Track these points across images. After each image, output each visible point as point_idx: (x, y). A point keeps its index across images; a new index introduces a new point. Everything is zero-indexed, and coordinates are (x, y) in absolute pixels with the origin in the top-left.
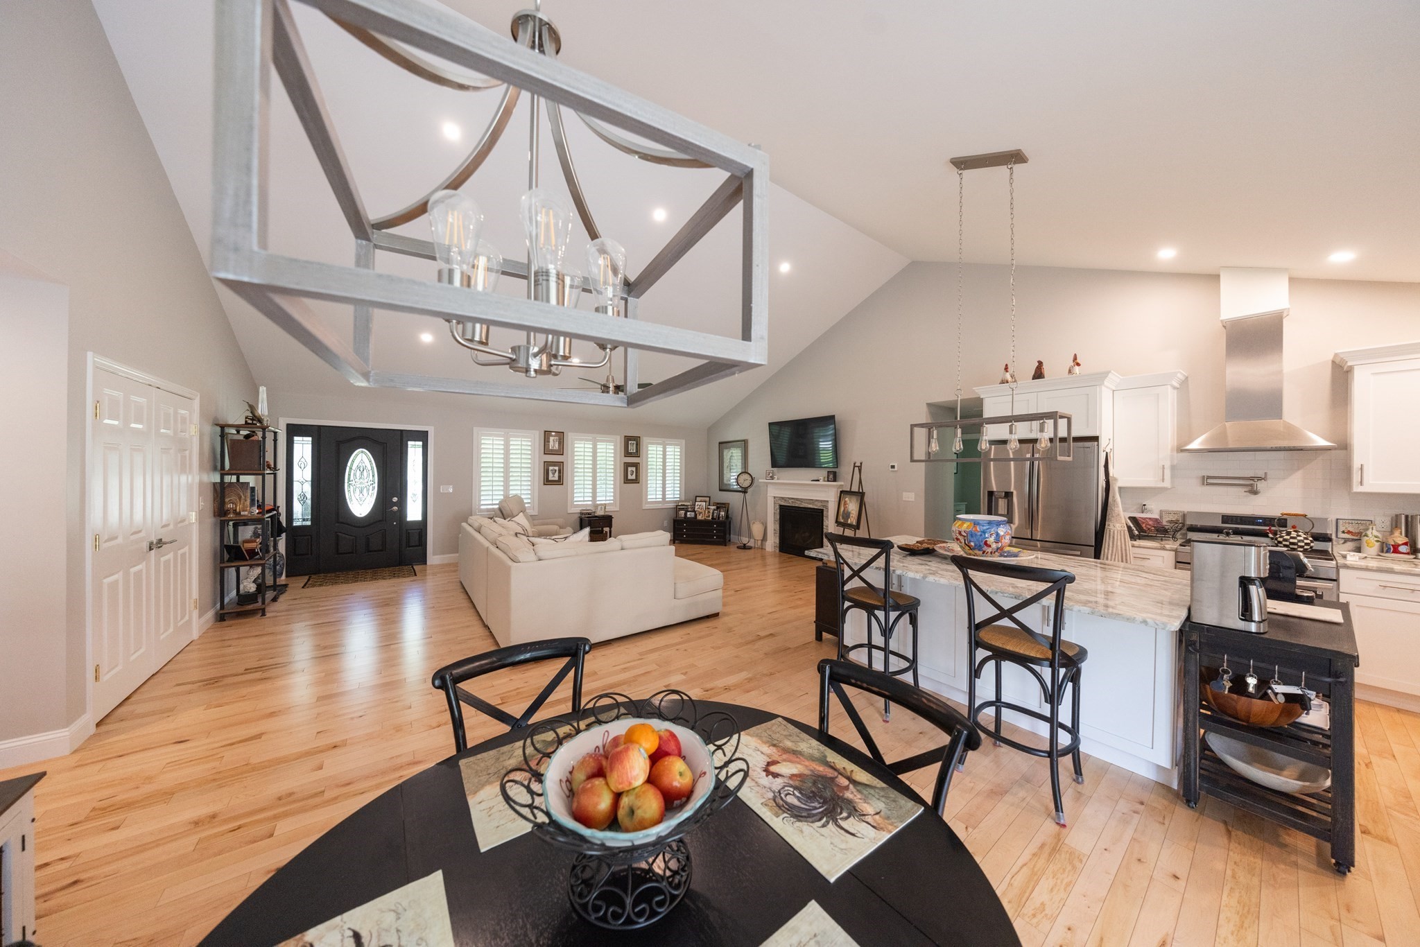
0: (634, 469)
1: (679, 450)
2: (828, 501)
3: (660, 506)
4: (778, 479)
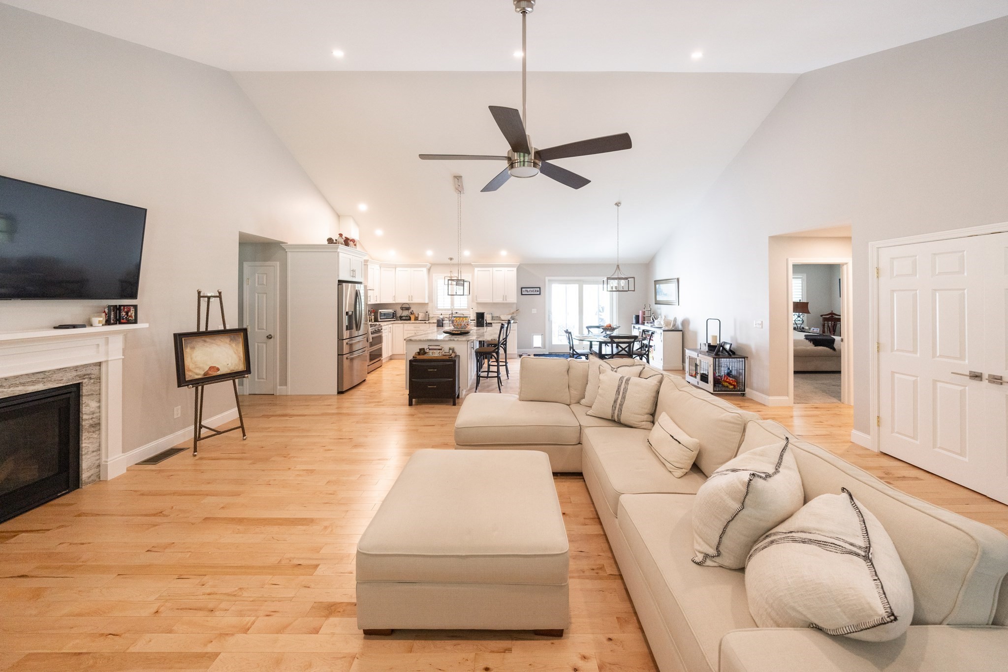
2: (99, 364)
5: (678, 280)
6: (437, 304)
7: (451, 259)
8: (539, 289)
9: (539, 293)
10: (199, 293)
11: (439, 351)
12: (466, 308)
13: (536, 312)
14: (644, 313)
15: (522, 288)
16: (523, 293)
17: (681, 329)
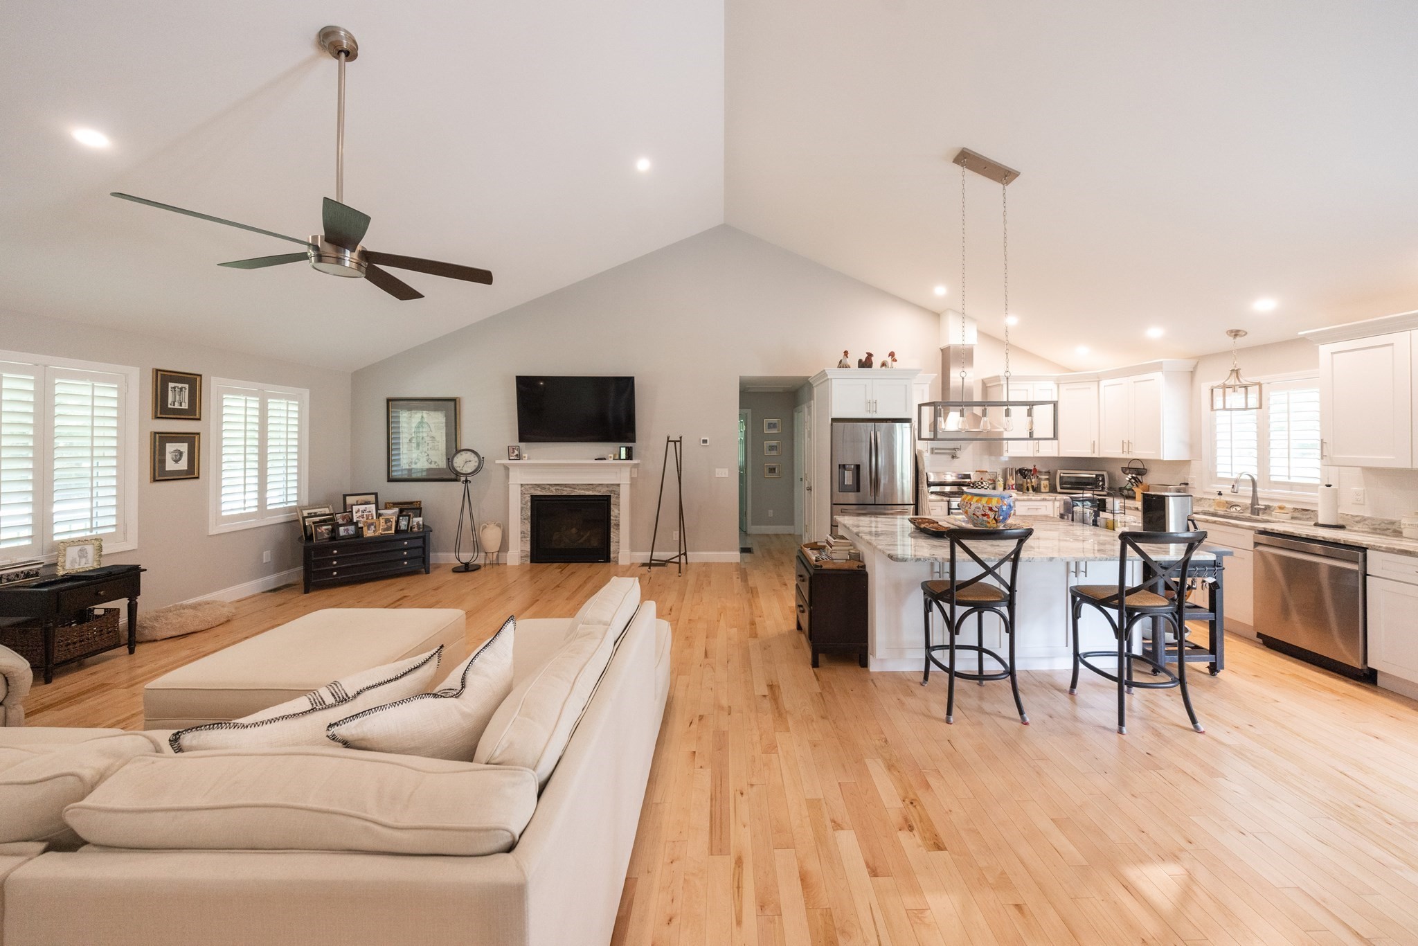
0: (184, 447)
1: (296, 408)
2: (619, 485)
3: (254, 523)
4: (529, 459)
6: (1214, 465)
7: (1236, 334)
10: (668, 438)
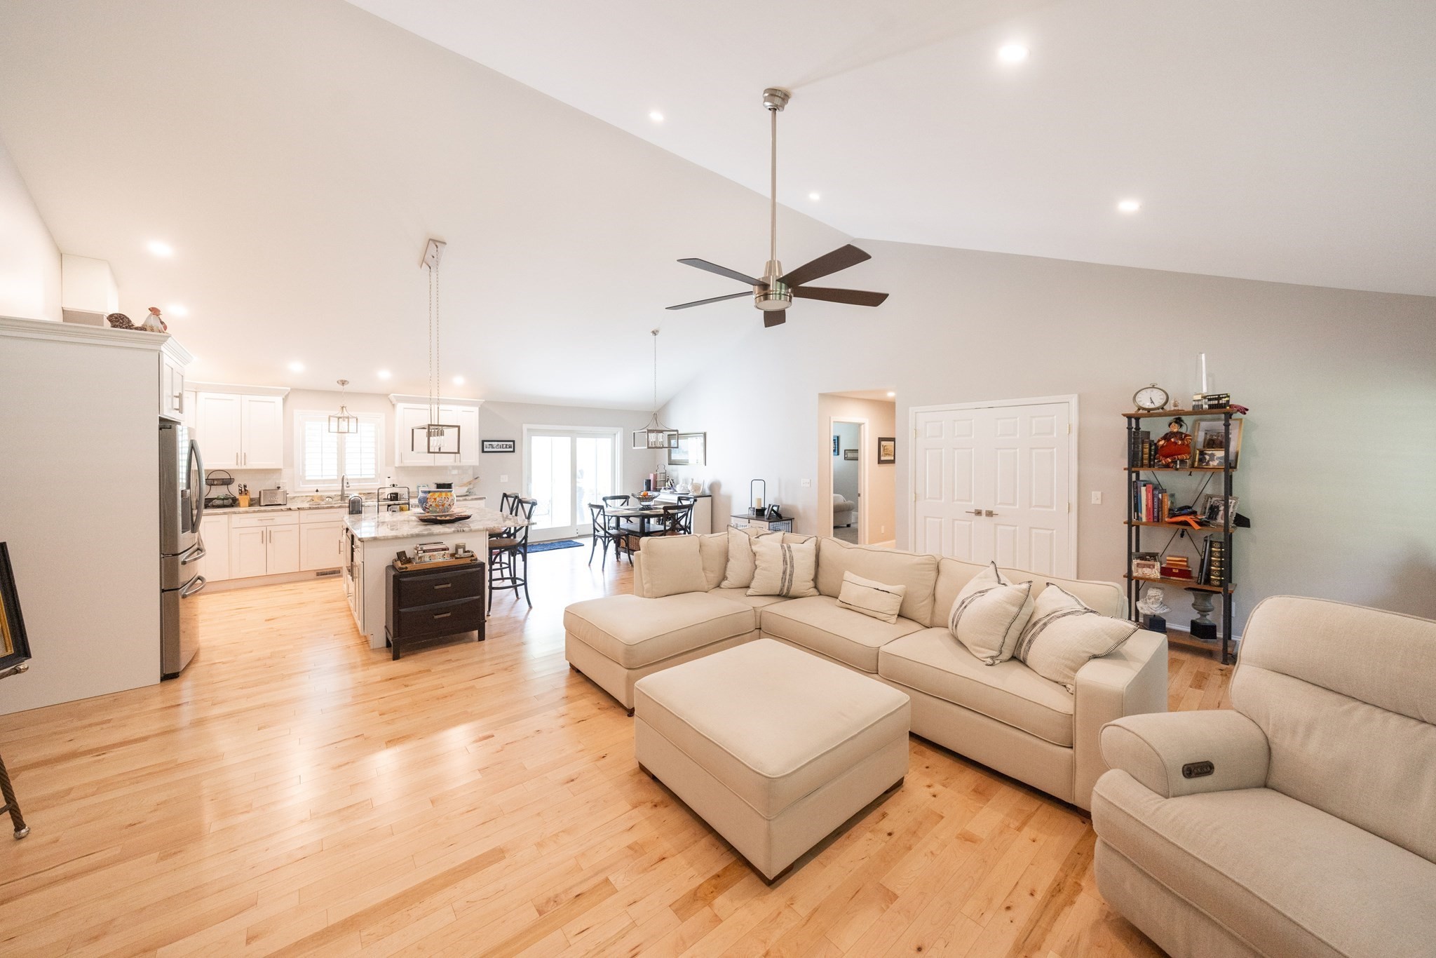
5: (705, 434)
6: (304, 471)
7: (343, 383)
8: (512, 443)
9: (512, 450)
11: (443, 552)
12: (374, 476)
13: (506, 481)
14: (655, 476)
15: (483, 441)
16: (485, 450)
17: (708, 494)
